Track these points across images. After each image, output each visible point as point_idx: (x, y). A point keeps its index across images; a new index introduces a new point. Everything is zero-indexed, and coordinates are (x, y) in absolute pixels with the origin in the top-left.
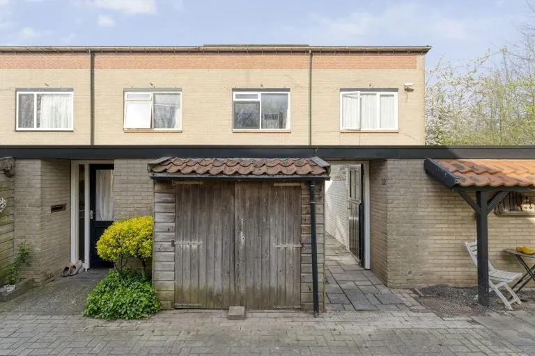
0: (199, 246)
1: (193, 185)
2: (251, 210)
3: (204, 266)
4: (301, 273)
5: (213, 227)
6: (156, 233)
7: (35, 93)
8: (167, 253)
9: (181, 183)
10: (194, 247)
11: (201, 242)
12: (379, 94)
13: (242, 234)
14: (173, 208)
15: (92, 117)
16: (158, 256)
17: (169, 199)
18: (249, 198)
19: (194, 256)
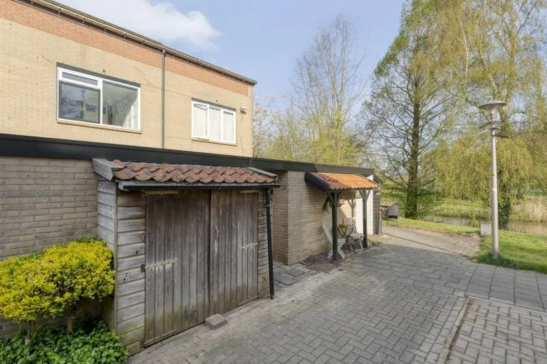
0: (173, 264)
1: (166, 195)
2: (224, 218)
3: (179, 286)
4: (258, 266)
5: (188, 240)
6: (120, 260)
8: (136, 282)
9: (153, 193)
10: (168, 266)
11: (176, 259)
12: (222, 110)
13: (216, 241)
14: (142, 224)
16: (123, 289)
17: (139, 213)
18: (222, 206)
19: (167, 276)
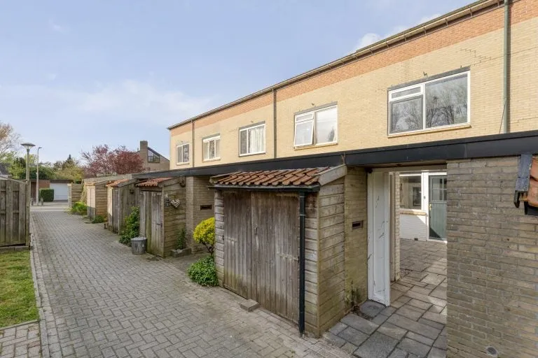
2: (262, 218)
5: (242, 229)
6: (216, 229)
7: (247, 129)
8: (220, 244)
10: (233, 243)
11: (236, 240)
13: (257, 238)
14: (223, 211)
15: (275, 140)
16: (217, 246)
17: (221, 204)
18: (261, 207)
19: (232, 250)
